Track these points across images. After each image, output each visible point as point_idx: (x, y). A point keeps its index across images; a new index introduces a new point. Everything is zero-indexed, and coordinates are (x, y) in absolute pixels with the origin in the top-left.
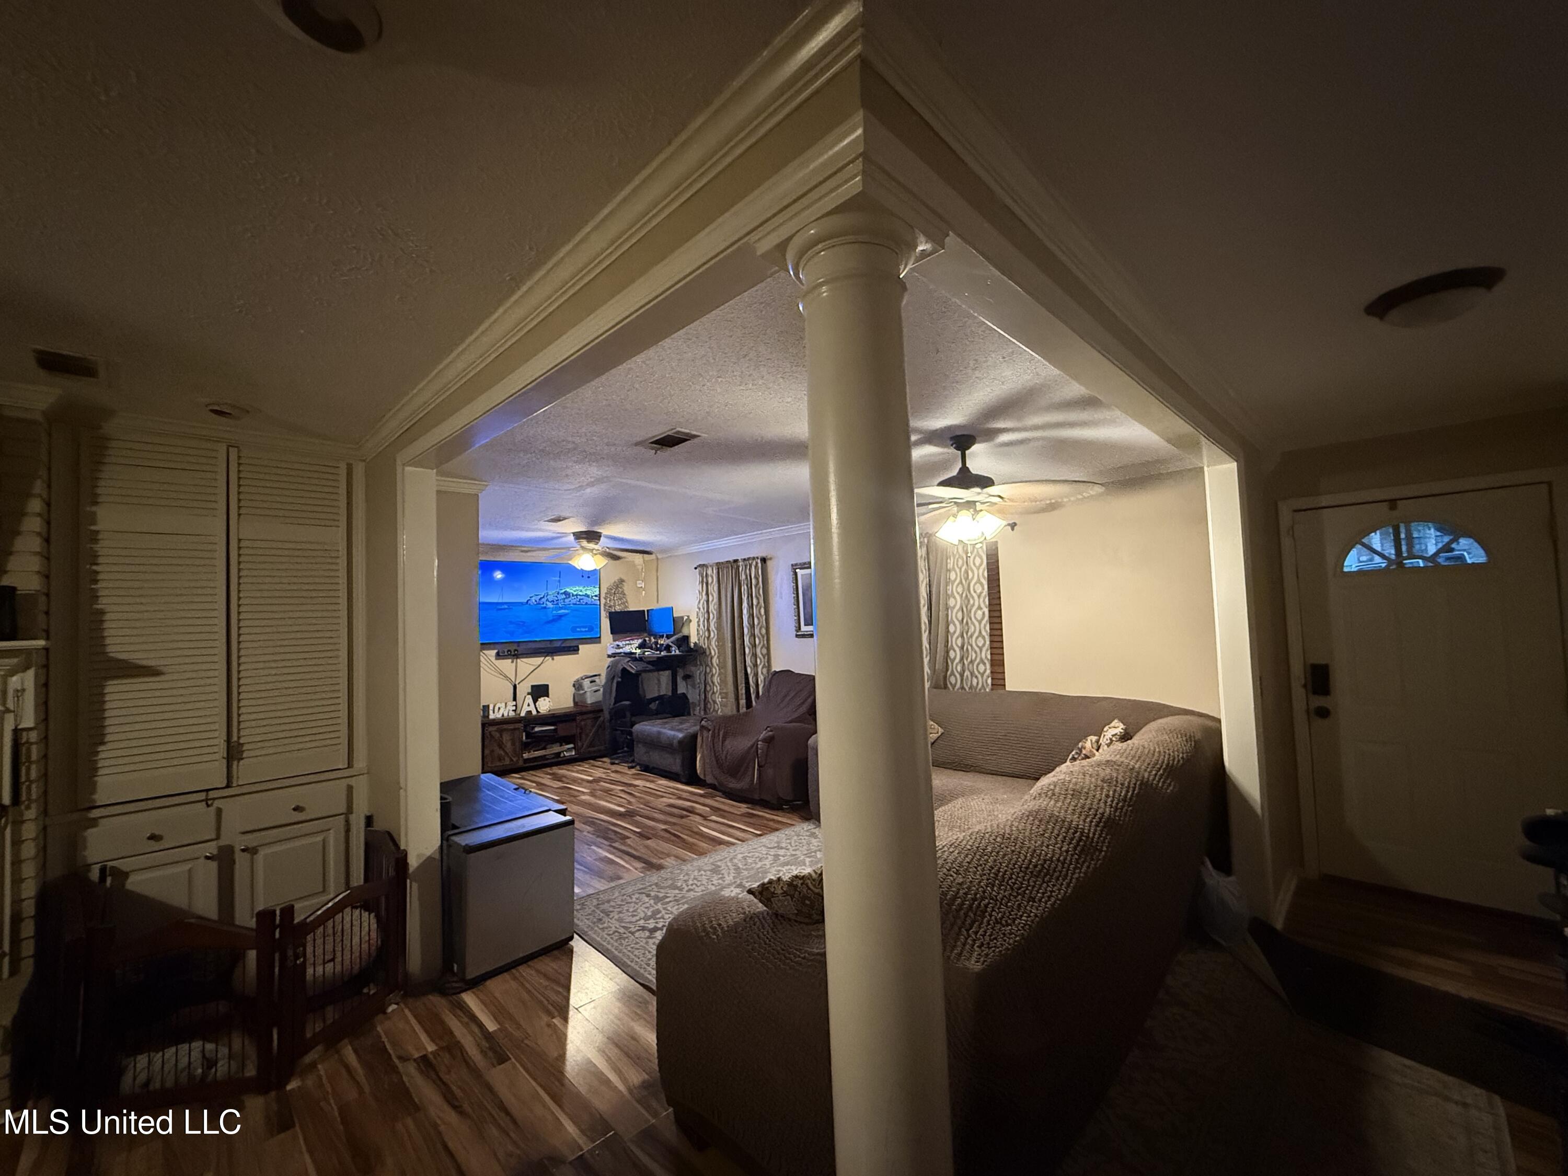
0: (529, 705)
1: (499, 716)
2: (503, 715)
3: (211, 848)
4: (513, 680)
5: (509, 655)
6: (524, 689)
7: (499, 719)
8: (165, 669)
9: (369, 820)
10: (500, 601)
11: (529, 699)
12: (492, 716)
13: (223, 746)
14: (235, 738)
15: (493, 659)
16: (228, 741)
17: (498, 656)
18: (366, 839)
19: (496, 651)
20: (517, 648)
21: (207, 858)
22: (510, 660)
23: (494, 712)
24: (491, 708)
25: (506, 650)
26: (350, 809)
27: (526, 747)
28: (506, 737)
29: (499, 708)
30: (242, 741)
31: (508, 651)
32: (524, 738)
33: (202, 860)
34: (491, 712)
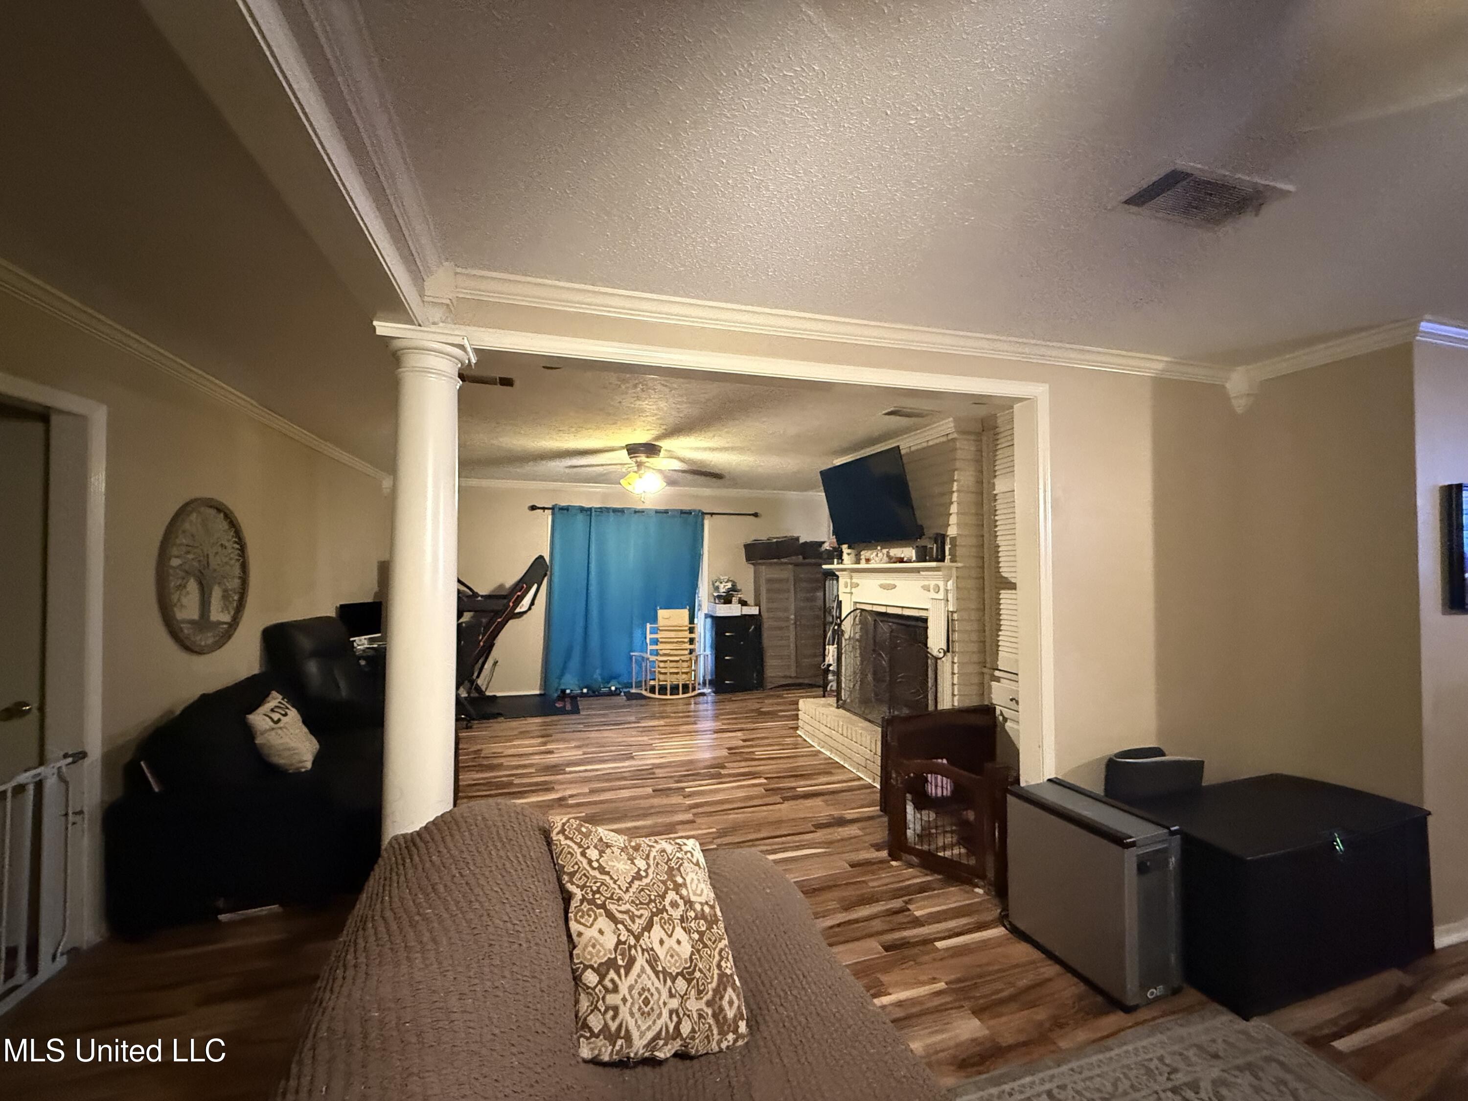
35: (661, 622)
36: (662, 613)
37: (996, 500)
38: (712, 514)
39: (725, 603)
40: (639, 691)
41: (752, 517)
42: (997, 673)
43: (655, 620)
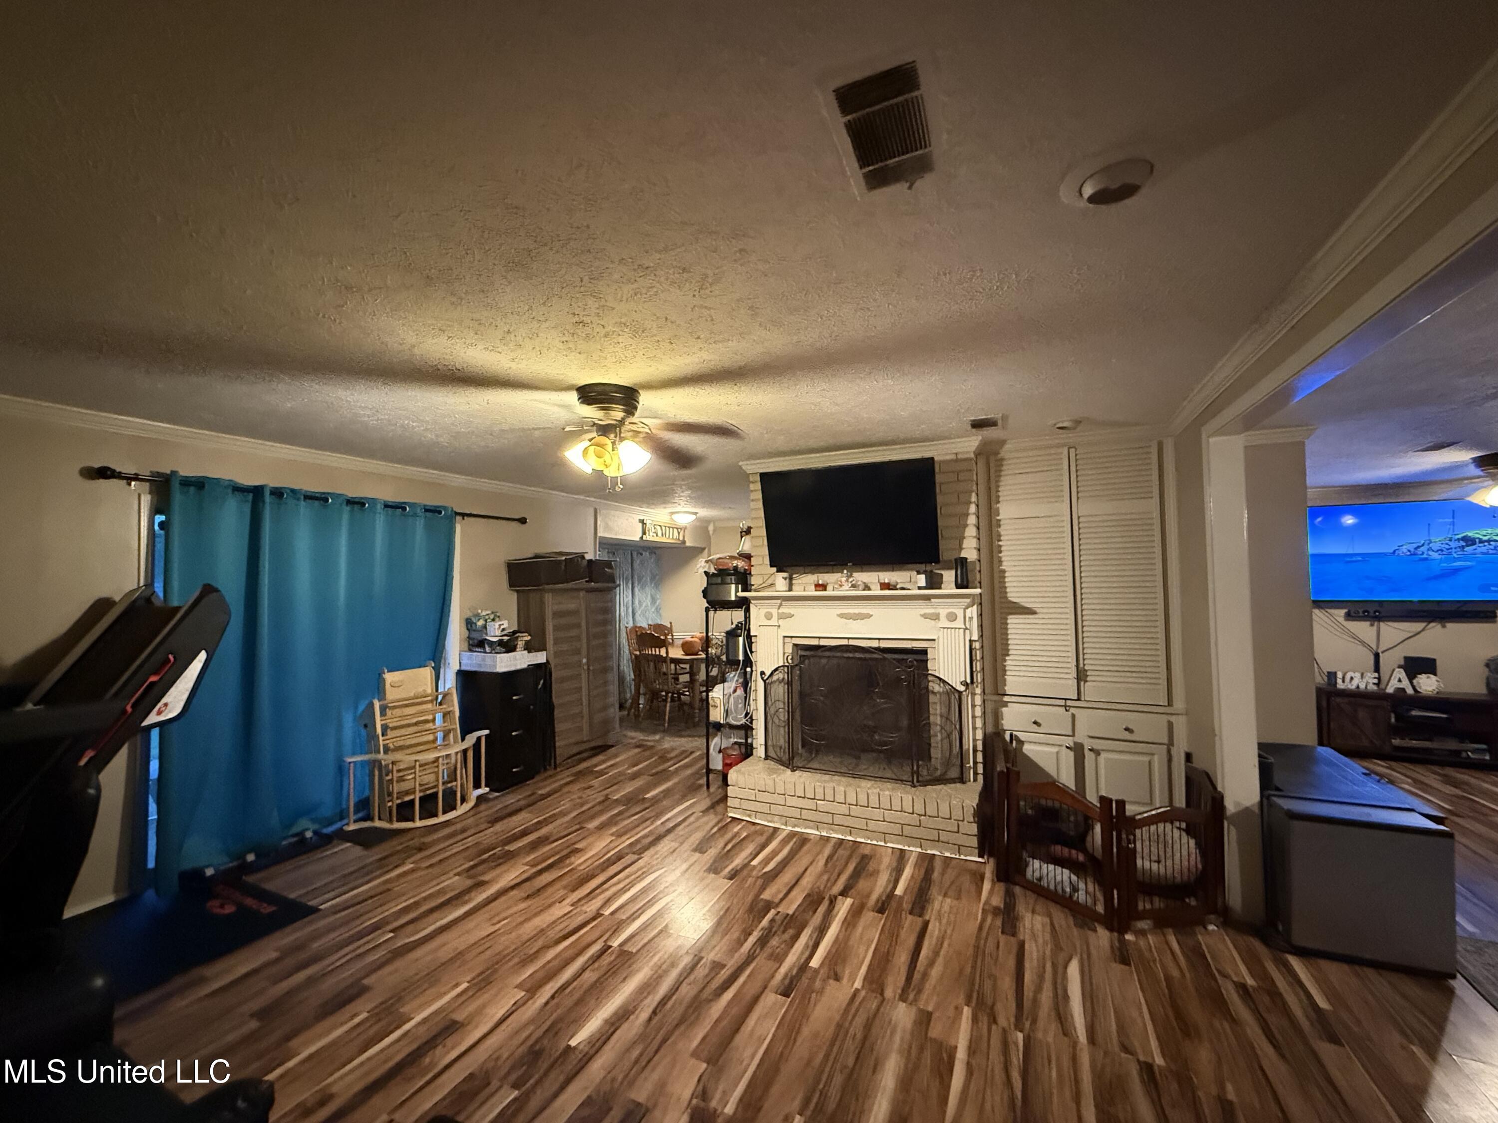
0: (1400, 680)
1: (1352, 686)
2: (1358, 687)
3: (1069, 741)
4: (1374, 647)
5: (1366, 616)
6: (1391, 660)
7: (1351, 690)
8: (1038, 610)
9: (1189, 757)
10: (1350, 551)
11: (1401, 674)
12: (1340, 685)
13: (1074, 669)
14: (1081, 665)
15: (1341, 620)
16: (1077, 666)
17: (1349, 616)
18: (1186, 773)
19: (1345, 611)
20: (1378, 609)
21: (1067, 747)
22: (1368, 623)
23: (1343, 681)
24: (1340, 675)
25: (1361, 611)
26: (1171, 743)
27: (1396, 731)
28: (1362, 714)
29: (1352, 678)
30: (1086, 668)
31: (1364, 612)
32: (1393, 720)
33: (1064, 748)
34: (1339, 681)
35: (391, 694)
36: (390, 677)
37: (999, 526)
38: (463, 515)
39: (507, 652)
40: (367, 824)
41: (515, 524)
42: (1006, 699)
43: (379, 689)
